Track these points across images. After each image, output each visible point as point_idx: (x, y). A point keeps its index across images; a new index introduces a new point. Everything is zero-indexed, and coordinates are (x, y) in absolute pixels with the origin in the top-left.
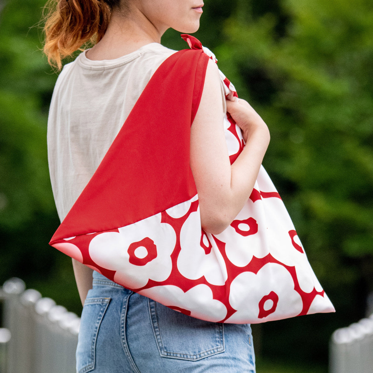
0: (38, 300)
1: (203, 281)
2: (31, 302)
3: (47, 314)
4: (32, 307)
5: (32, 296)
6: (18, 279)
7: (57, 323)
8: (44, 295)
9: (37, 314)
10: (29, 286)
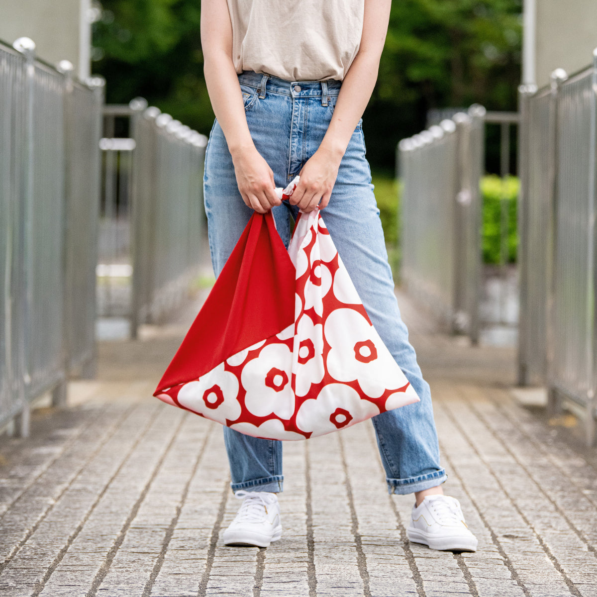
0: (158, 115)
1: (273, 416)
2: (152, 118)
3: (165, 127)
4: (153, 121)
5: (153, 112)
6: (141, 98)
7: (174, 134)
8: (163, 111)
9: (158, 127)
10: (151, 104)
